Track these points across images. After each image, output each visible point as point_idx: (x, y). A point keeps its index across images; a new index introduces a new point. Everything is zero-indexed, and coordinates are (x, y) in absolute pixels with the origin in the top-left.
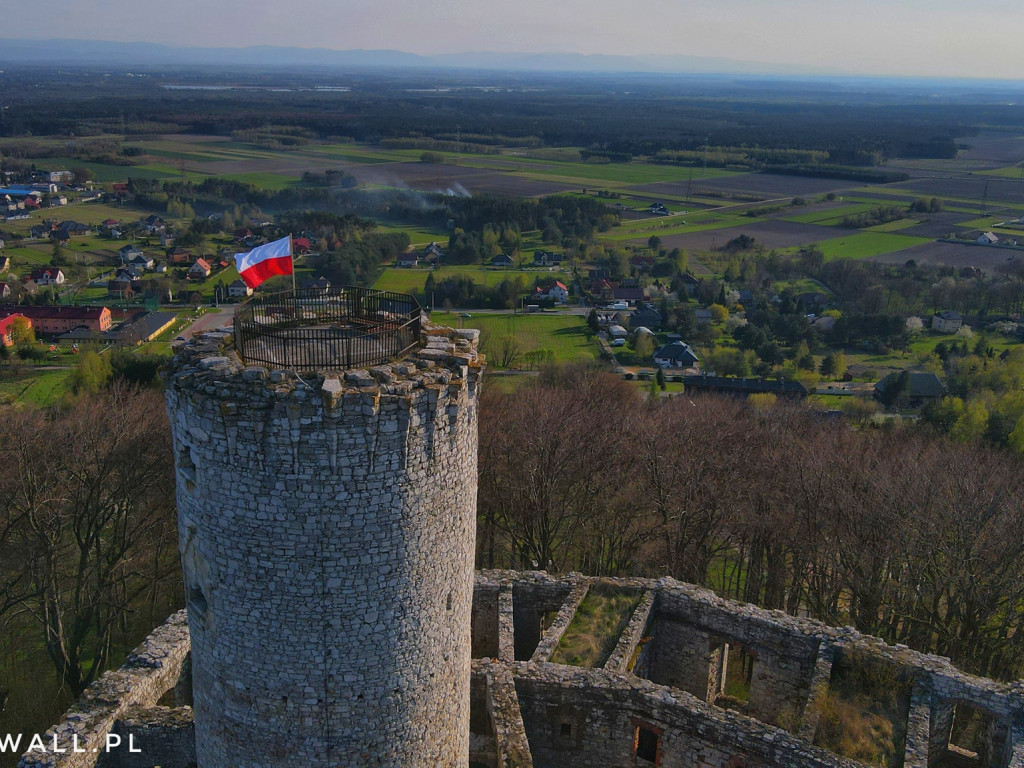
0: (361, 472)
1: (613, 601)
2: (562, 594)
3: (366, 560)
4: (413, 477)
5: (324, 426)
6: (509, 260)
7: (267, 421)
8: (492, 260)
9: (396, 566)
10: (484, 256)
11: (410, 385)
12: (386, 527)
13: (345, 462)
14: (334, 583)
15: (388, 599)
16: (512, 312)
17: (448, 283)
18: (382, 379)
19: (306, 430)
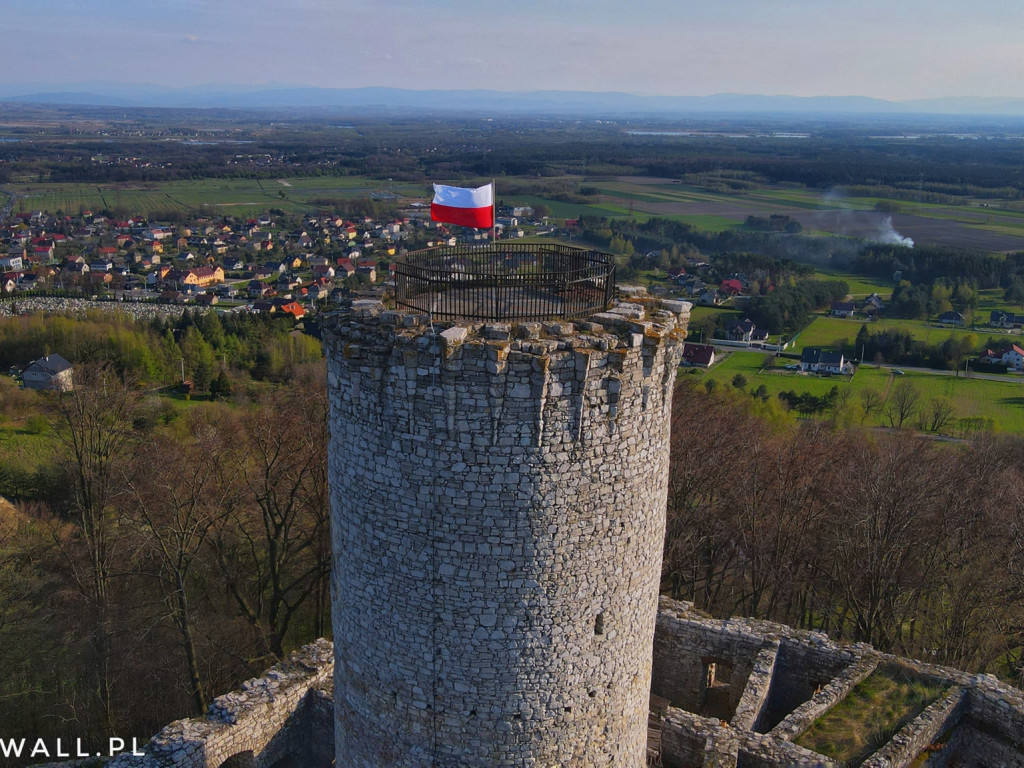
0: (482, 441)
1: (905, 689)
2: (839, 666)
3: (484, 549)
4: (549, 458)
5: (439, 380)
6: (959, 318)
7: (385, 369)
8: (939, 317)
9: (522, 564)
10: (930, 311)
11: (555, 345)
12: (511, 513)
13: (463, 426)
14: (446, 570)
15: (509, 603)
16: (953, 373)
17: (885, 335)
18: (522, 334)
19: (423, 382)
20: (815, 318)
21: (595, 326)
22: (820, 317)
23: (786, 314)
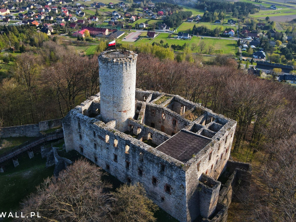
0: (118, 71)
3: (118, 81)
4: (124, 72)
5: (113, 65)
6: (220, 22)
7: (108, 64)
9: (122, 82)
10: (213, 20)
11: (124, 61)
12: (120, 77)
13: (116, 69)
14: (114, 83)
15: (121, 86)
16: (216, 38)
18: (121, 60)
19: (111, 65)
20: (183, 23)
21: (128, 58)
22: (184, 22)
23: (175, 22)
